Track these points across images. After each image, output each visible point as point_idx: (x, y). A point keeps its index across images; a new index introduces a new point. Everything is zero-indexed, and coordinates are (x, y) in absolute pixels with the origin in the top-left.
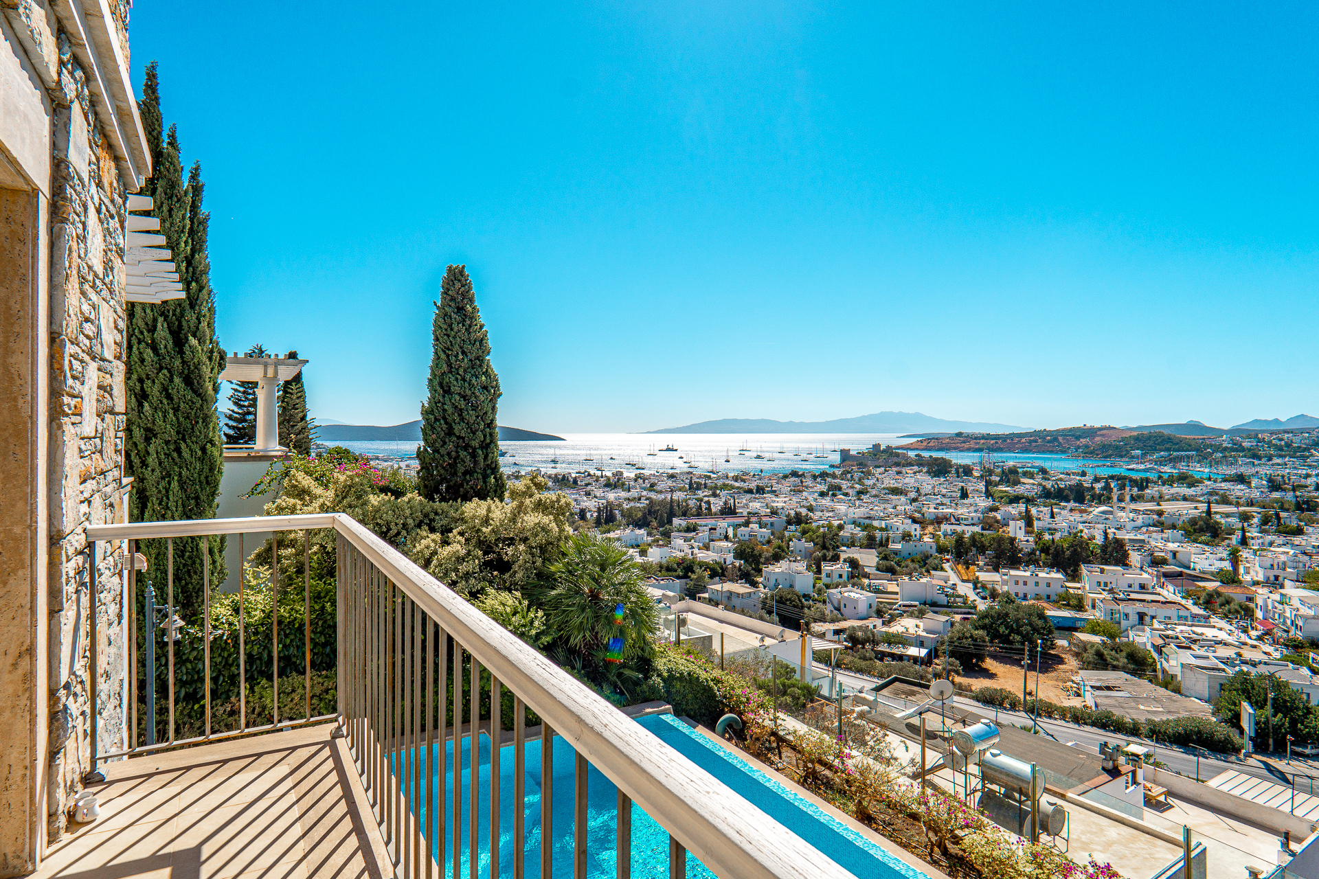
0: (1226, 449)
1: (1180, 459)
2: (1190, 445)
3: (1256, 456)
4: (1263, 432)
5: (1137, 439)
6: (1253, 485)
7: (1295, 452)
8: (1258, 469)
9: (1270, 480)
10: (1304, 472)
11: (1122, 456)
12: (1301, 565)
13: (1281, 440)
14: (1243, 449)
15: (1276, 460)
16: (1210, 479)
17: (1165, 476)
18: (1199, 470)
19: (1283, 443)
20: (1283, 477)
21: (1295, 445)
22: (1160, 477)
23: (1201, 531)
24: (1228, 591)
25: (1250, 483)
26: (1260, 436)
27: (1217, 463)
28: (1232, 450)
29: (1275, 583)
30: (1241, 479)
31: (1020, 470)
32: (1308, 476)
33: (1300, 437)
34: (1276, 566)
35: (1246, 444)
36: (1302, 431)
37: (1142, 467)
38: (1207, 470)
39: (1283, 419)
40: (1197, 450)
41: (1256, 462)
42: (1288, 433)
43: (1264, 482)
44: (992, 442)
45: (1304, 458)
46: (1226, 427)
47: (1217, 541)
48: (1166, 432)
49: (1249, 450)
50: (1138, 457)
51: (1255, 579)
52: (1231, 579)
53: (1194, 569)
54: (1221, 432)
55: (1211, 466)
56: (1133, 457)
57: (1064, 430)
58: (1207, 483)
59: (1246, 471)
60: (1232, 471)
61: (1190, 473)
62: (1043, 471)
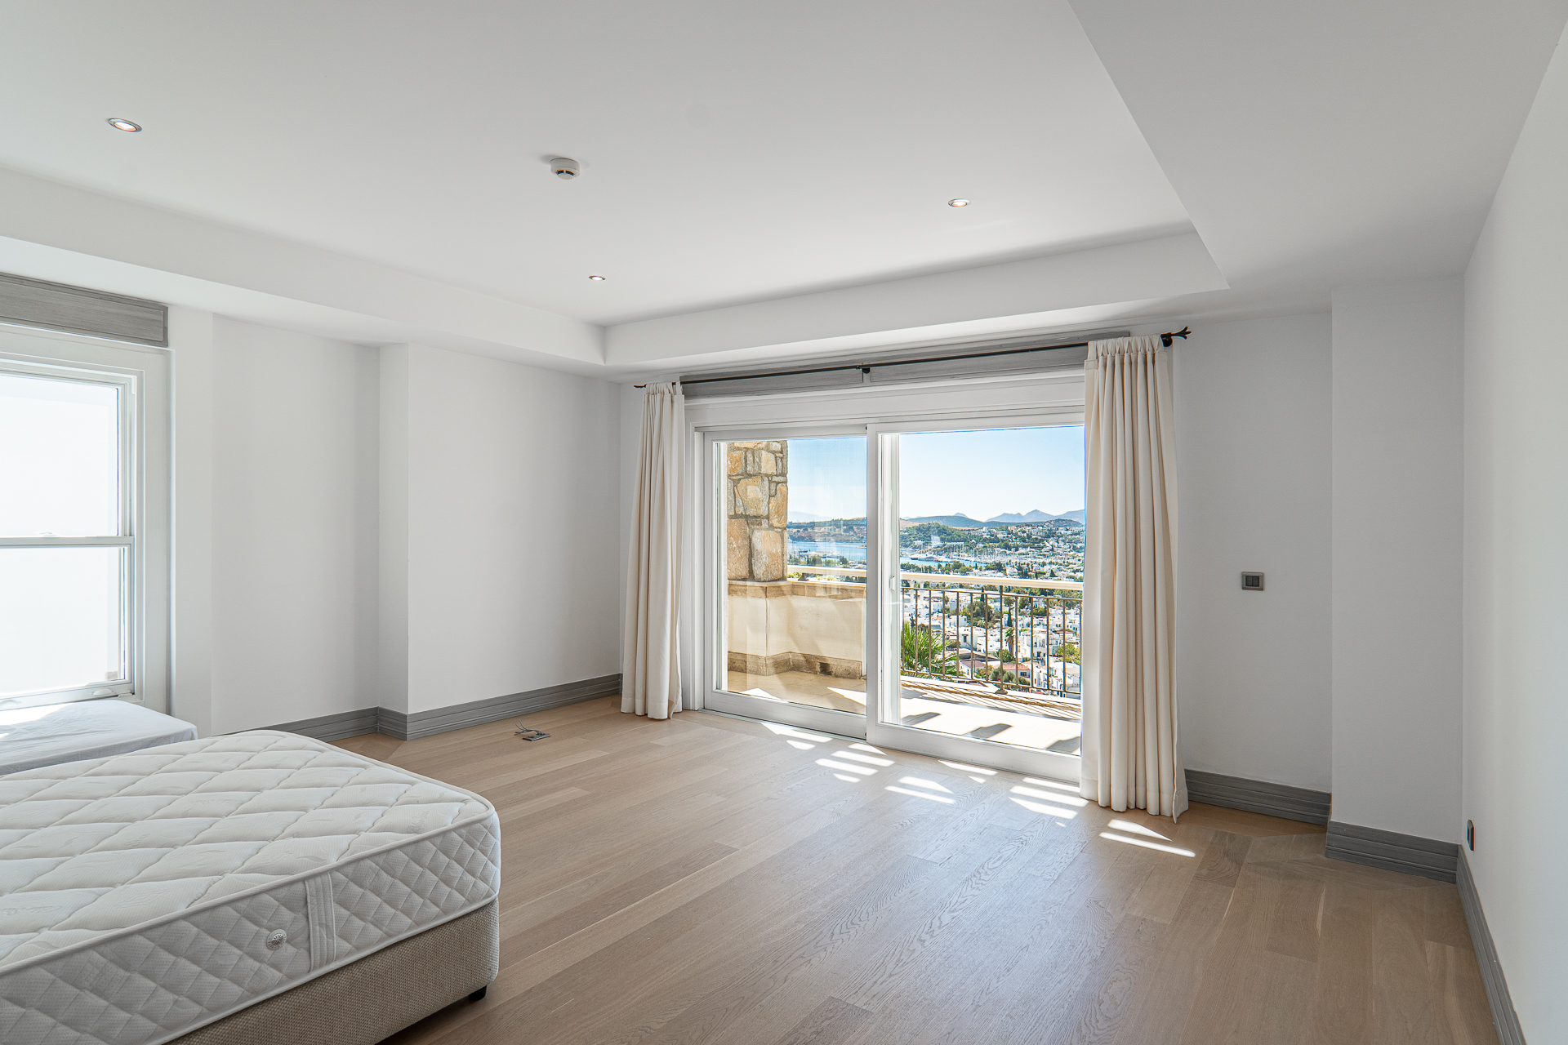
0: (985, 540)
1: (952, 549)
2: (959, 536)
3: (1007, 547)
4: (1011, 524)
5: (919, 529)
6: (1008, 572)
7: (1034, 543)
8: (1009, 558)
9: (1020, 569)
10: (1041, 561)
11: (906, 546)
12: (1055, 641)
13: (1024, 532)
14: (997, 540)
15: (1022, 550)
16: (976, 568)
17: (943, 565)
18: (968, 559)
19: (1025, 535)
20: (1028, 565)
21: (1034, 537)
22: (940, 566)
23: (977, 615)
24: (1009, 668)
25: (1005, 570)
26: (1009, 528)
27: (981, 552)
28: (991, 541)
29: (1038, 658)
30: (999, 567)
31: (823, 560)
32: (1044, 564)
33: (1037, 530)
34: (1038, 644)
35: (1000, 536)
36: (1038, 524)
37: (923, 556)
38: (973, 559)
39: (1023, 514)
40: (965, 541)
41: (1008, 552)
42: (1029, 526)
43: (1016, 570)
44: (795, 530)
45: (1040, 548)
46: (984, 520)
47: (990, 624)
48: (941, 523)
49: (1003, 541)
50: (919, 547)
51: (1025, 656)
52: (1009, 658)
53: (980, 651)
54: (980, 524)
55: (976, 556)
56: (915, 547)
57: (858, 520)
58: (975, 571)
59: (1004, 560)
60: (990, 560)
61: (961, 562)
62: (844, 561)
